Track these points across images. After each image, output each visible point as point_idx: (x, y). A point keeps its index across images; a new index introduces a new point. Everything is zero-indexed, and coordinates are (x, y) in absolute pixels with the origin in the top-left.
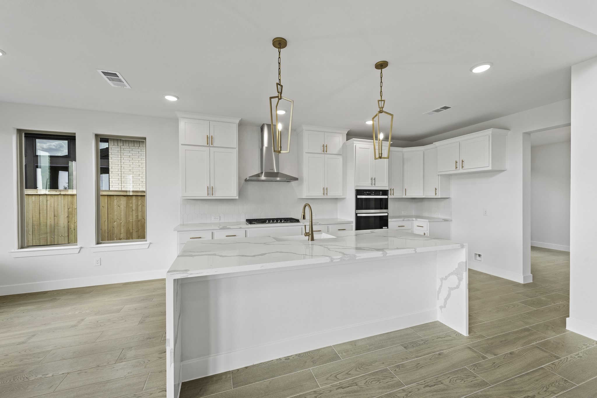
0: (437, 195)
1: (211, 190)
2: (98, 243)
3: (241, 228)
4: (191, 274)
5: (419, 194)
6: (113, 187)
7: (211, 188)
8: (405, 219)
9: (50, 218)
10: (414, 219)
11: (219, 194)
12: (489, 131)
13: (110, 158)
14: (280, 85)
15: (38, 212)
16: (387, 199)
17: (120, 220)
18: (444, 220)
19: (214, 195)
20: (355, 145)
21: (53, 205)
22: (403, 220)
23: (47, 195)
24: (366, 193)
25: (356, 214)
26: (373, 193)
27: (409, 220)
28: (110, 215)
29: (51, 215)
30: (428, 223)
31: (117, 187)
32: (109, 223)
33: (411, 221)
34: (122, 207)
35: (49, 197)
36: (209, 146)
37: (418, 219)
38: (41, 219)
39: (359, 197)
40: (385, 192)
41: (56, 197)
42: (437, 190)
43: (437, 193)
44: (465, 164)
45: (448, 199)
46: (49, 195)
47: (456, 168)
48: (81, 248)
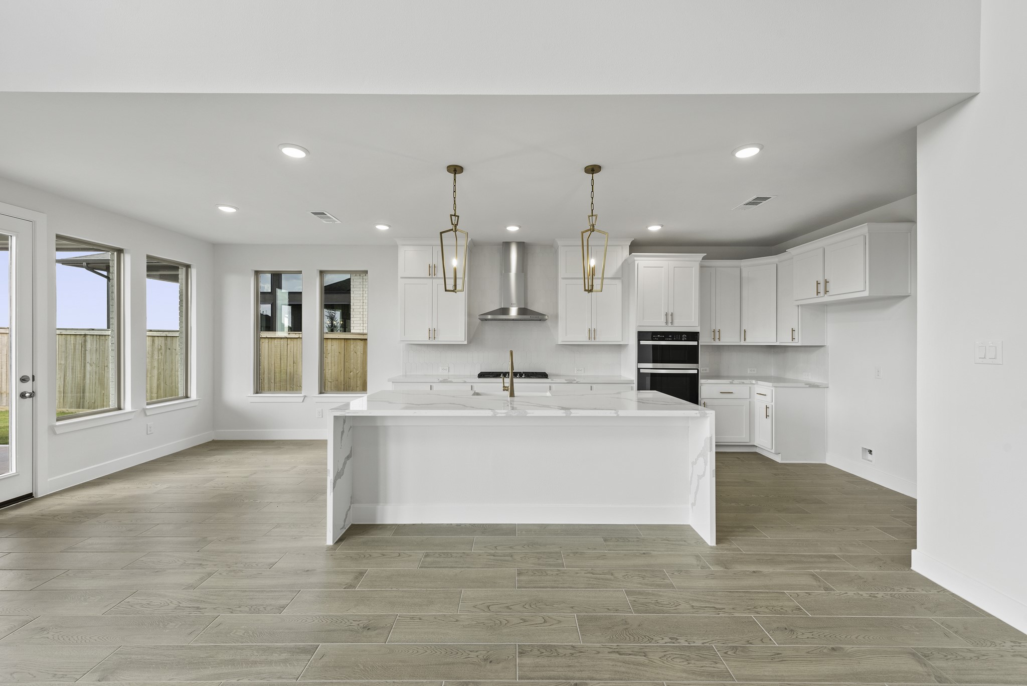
0: (796, 340)
1: (433, 333)
2: (321, 393)
3: (465, 382)
4: (349, 413)
5: (770, 339)
6: (355, 328)
7: (433, 330)
8: (735, 381)
9: (290, 365)
10: (754, 382)
11: (442, 339)
12: (864, 229)
13: (352, 292)
14: (455, 215)
15: (279, 358)
16: (696, 347)
17: (357, 370)
18: (808, 386)
19: (436, 339)
20: (636, 262)
21: (292, 351)
22: (731, 383)
23: (287, 338)
24: (657, 338)
25: (639, 369)
26: (670, 338)
27: (743, 383)
28: (346, 364)
29: (290, 360)
30: (774, 389)
31: (359, 328)
32: (345, 373)
33: (748, 385)
34: (359, 353)
35: (289, 340)
36: (432, 278)
37: (759, 382)
38: (282, 366)
39: (642, 342)
40: (694, 336)
41: (295, 340)
42: (796, 333)
43: (796, 336)
44: (830, 287)
45: (823, 348)
46: (289, 338)
47: (818, 293)
48: (305, 397)
